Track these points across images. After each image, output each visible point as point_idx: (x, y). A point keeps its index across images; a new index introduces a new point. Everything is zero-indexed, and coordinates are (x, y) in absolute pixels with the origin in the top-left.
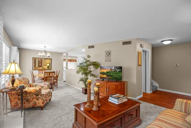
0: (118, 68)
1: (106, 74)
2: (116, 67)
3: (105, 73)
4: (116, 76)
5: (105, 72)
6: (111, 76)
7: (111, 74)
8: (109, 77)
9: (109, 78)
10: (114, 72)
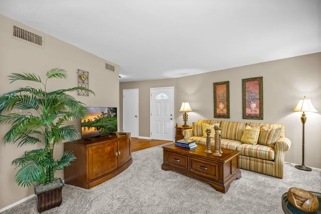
0: (112, 111)
1: (95, 124)
2: (110, 109)
3: (93, 123)
4: (110, 126)
5: (93, 120)
6: (103, 127)
7: (104, 124)
8: (100, 130)
9: (100, 132)
10: (108, 119)
